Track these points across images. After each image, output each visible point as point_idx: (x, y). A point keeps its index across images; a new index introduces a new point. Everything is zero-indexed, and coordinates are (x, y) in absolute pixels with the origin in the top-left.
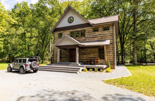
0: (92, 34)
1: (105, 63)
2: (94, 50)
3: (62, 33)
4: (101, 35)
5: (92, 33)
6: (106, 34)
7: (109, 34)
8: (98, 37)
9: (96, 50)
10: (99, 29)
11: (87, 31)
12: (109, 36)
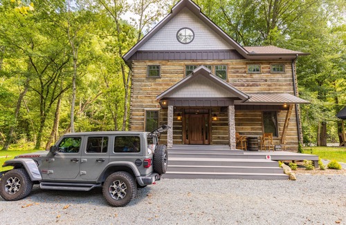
0: (244, 77)
1: (279, 147)
2: (252, 115)
3: (158, 67)
4: (266, 81)
5: (244, 75)
6: (278, 81)
7: (285, 81)
8: (260, 85)
9: (256, 115)
10: (263, 68)
11: (232, 68)
12: (286, 85)
